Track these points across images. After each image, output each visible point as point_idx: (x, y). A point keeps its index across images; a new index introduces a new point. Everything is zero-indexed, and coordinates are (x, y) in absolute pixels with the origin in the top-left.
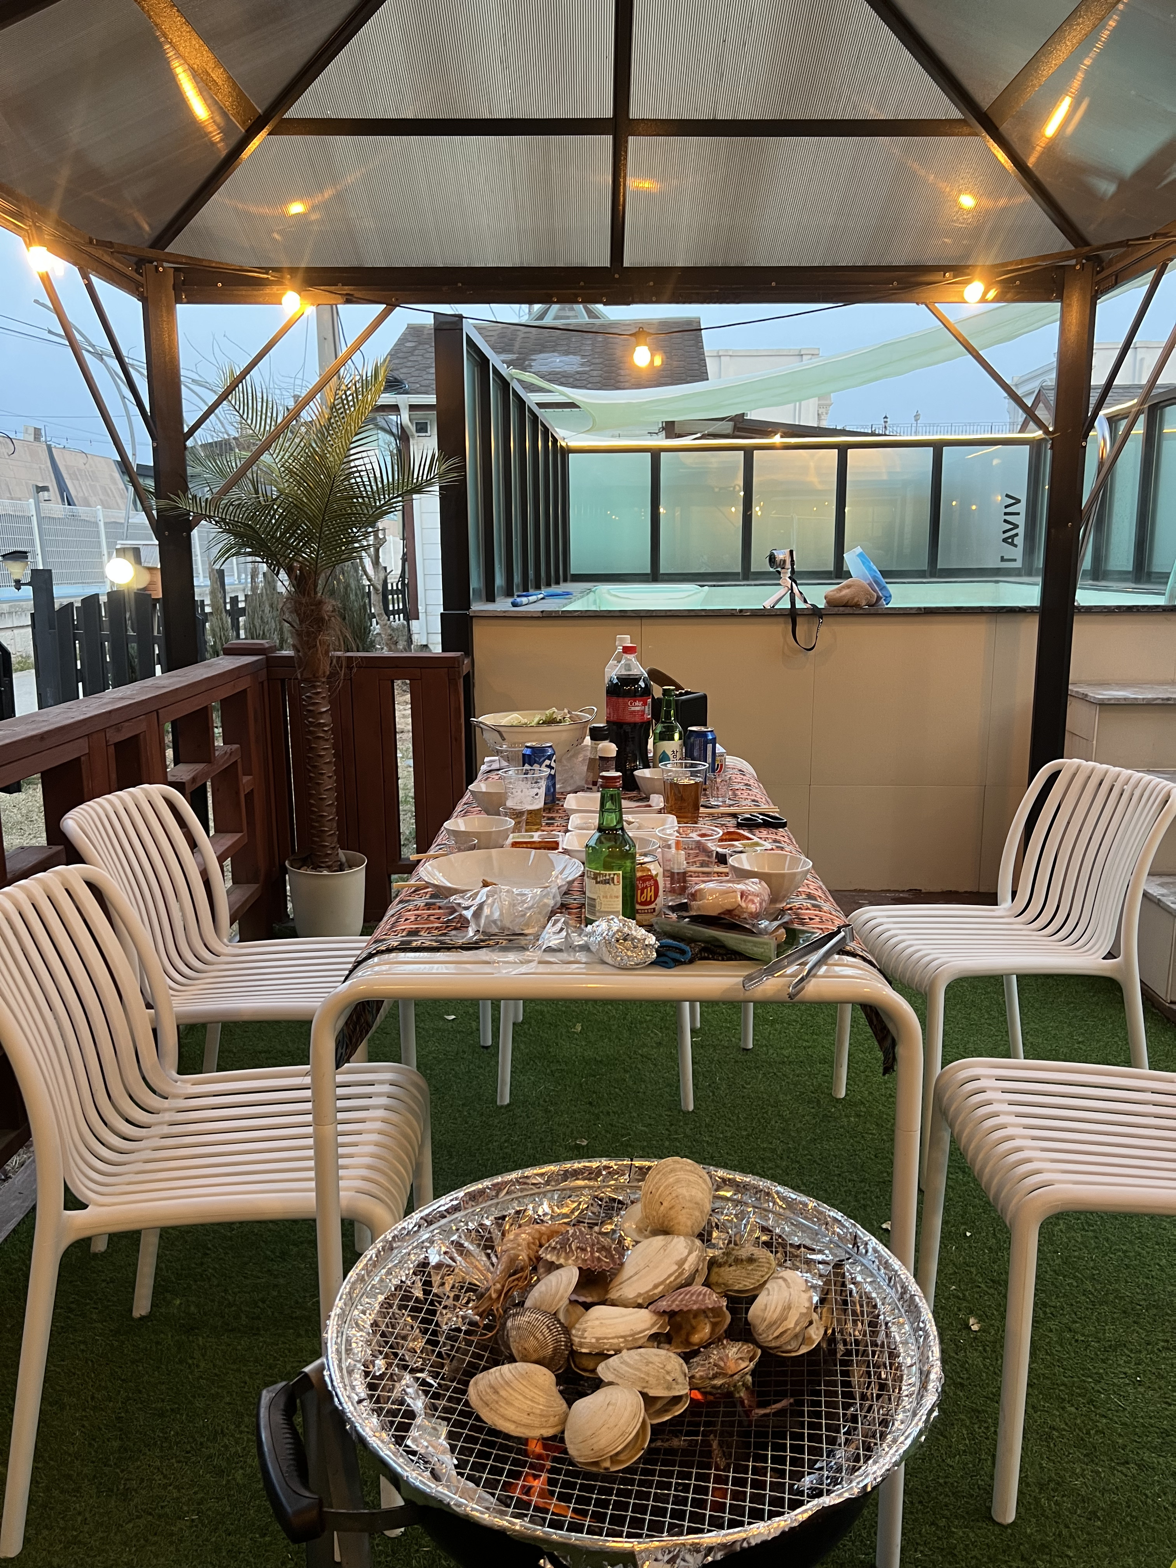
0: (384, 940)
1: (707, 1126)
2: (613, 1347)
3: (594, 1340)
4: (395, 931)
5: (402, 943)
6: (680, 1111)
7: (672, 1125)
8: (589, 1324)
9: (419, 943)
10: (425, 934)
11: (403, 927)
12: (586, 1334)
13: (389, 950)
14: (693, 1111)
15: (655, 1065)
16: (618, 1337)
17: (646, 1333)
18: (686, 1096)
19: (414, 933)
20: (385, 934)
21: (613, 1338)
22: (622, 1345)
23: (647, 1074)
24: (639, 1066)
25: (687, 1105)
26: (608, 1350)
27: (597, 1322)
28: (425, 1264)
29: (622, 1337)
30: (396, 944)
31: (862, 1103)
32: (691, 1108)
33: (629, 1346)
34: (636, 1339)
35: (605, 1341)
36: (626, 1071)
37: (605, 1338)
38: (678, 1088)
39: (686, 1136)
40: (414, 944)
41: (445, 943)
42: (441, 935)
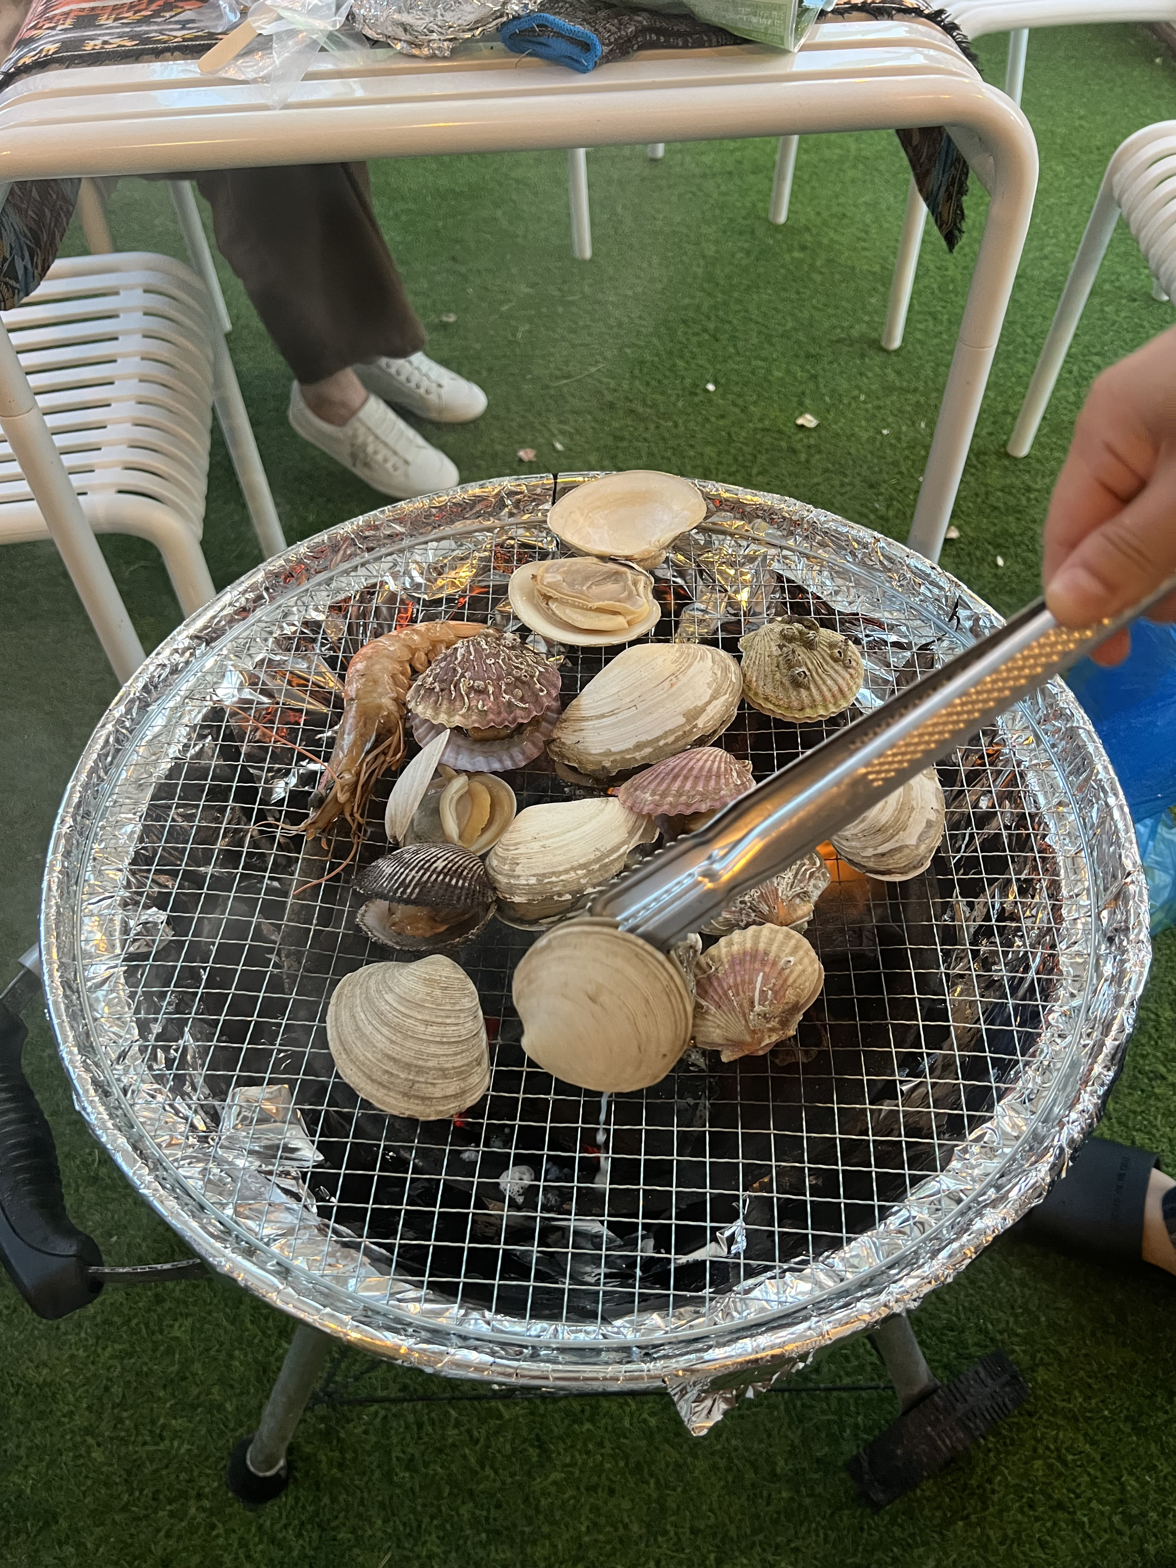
0: (32, 40)
1: (611, 279)
2: (568, 888)
3: (533, 881)
4: (50, 19)
5: (65, 45)
6: (574, 260)
7: (565, 282)
8: (522, 849)
9: (98, 42)
10: (110, 22)
11: (66, 9)
12: (519, 870)
13: (42, 65)
14: (591, 260)
15: (536, 194)
16: (574, 869)
17: (622, 850)
18: (581, 239)
19: (88, 19)
20: (34, 27)
21: (566, 872)
22: (583, 881)
23: (525, 207)
24: (514, 197)
25: (581, 251)
26: (560, 895)
27: (536, 845)
28: (217, 713)
29: (582, 866)
30: (53, 48)
31: (808, 229)
32: (588, 254)
33: (595, 881)
34: (606, 865)
35: (554, 879)
36: (497, 206)
37: (553, 873)
38: (569, 226)
39: (585, 297)
40: (89, 46)
41: (149, 41)
42: (139, 22)
